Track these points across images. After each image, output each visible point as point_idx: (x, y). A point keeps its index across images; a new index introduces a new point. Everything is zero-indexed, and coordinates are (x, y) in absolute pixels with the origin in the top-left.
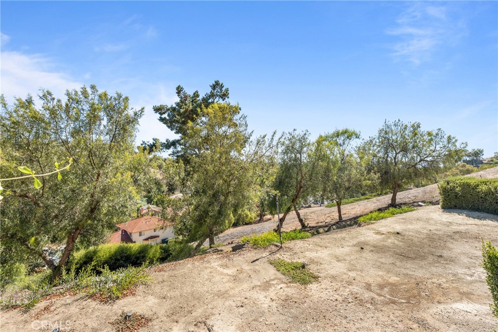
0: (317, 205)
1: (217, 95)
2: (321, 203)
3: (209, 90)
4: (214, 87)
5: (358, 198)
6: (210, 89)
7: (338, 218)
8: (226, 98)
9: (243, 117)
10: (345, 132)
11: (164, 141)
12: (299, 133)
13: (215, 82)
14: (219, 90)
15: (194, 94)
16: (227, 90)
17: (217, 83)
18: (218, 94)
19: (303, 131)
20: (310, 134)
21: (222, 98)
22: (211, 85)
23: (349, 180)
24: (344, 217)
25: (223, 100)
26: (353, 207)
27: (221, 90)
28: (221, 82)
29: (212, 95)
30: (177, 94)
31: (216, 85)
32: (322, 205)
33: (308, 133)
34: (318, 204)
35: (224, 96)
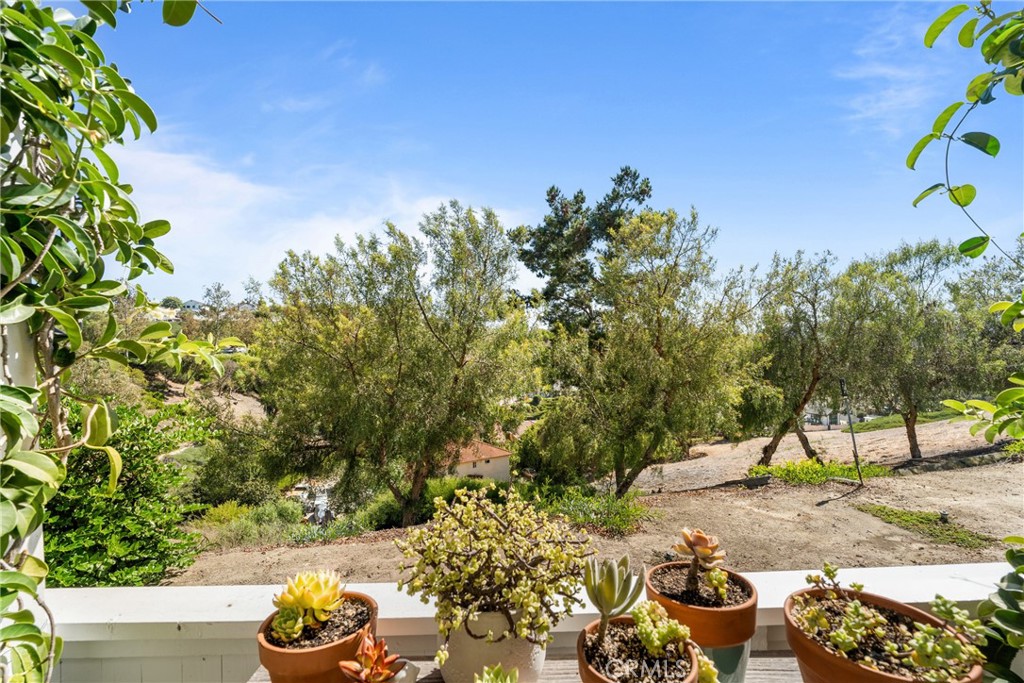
0: (820, 427)
1: (627, 195)
2: (831, 423)
3: (609, 188)
4: (620, 181)
5: (938, 413)
6: (612, 185)
7: (907, 451)
8: (646, 198)
9: (710, 231)
10: (932, 249)
11: (528, 294)
12: (811, 258)
13: (622, 170)
14: (630, 186)
15: (575, 198)
16: (646, 182)
17: (626, 172)
18: (628, 192)
19: (816, 254)
20: (836, 258)
21: (638, 199)
22: (615, 176)
23: (938, 363)
24: (925, 450)
25: (640, 203)
26: (939, 430)
27: (633, 183)
28: (633, 169)
29: (615, 197)
30: (548, 203)
31: (626, 175)
32: (832, 426)
33: (832, 257)
34: (821, 423)
35: (642, 194)
